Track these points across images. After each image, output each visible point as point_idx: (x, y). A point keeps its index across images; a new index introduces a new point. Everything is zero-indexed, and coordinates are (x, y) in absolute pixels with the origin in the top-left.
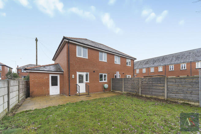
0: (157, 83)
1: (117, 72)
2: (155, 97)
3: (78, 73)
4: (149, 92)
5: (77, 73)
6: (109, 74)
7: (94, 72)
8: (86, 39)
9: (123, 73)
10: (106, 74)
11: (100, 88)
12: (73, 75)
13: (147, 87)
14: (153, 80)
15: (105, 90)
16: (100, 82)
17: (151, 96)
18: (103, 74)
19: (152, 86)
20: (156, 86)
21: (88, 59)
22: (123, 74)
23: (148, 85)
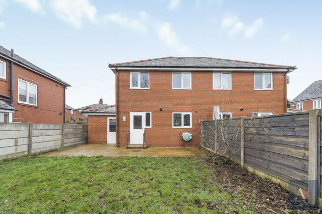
0: (284, 136)
1: (215, 107)
2: (278, 181)
3: (132, 115)
4: (261, 161)
5: (131, 113)
6: (196, 112)
7: (161, 110)
8: (171, 57)
9: (241, 108)
10: (191, 114)
11: (174, 139)
12: (124, 117)
13: (259, 146)
14: (273, 124)
15: (185, 144)
16: (173, 127)
17: (267, 176)
18: (183, 114)
19: (270, 143)
20: (281, 143)
21: (151, 90)
22: (242, 110)
23: (260, 139)
